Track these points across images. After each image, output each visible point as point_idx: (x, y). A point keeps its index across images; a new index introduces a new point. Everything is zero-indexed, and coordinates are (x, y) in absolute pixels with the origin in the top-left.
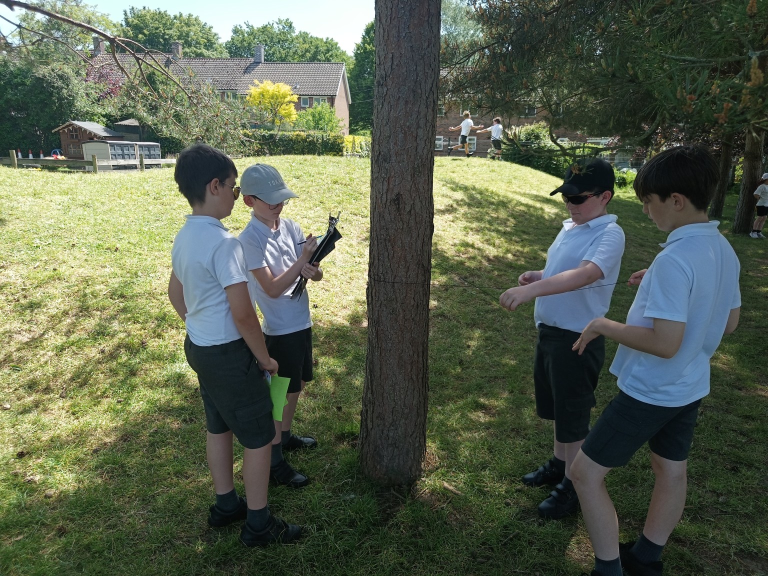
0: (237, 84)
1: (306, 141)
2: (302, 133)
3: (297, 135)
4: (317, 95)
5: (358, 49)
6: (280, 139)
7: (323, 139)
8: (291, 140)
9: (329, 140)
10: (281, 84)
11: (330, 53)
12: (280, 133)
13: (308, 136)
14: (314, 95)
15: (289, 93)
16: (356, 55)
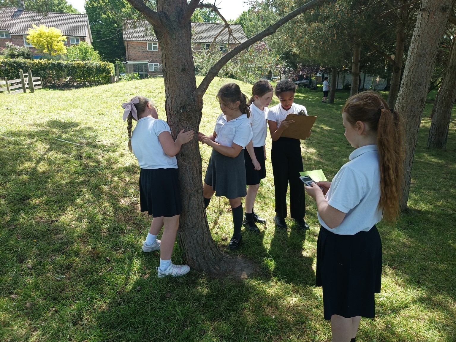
0: (8, 26)
1: (85, 67)
2: (81, 62)
3: (78, 63)
4: (72, 36)
5: (87, 4)
6: (66, 67)
7: (96, 66)
8: (74, 67)
9: (101, 67)
10: (53, 28)
11: (62, 6)
12: (65, 62)
13: (86, 64)
14: (70, 36)
15: (60, 34)
16: (87, 9)
